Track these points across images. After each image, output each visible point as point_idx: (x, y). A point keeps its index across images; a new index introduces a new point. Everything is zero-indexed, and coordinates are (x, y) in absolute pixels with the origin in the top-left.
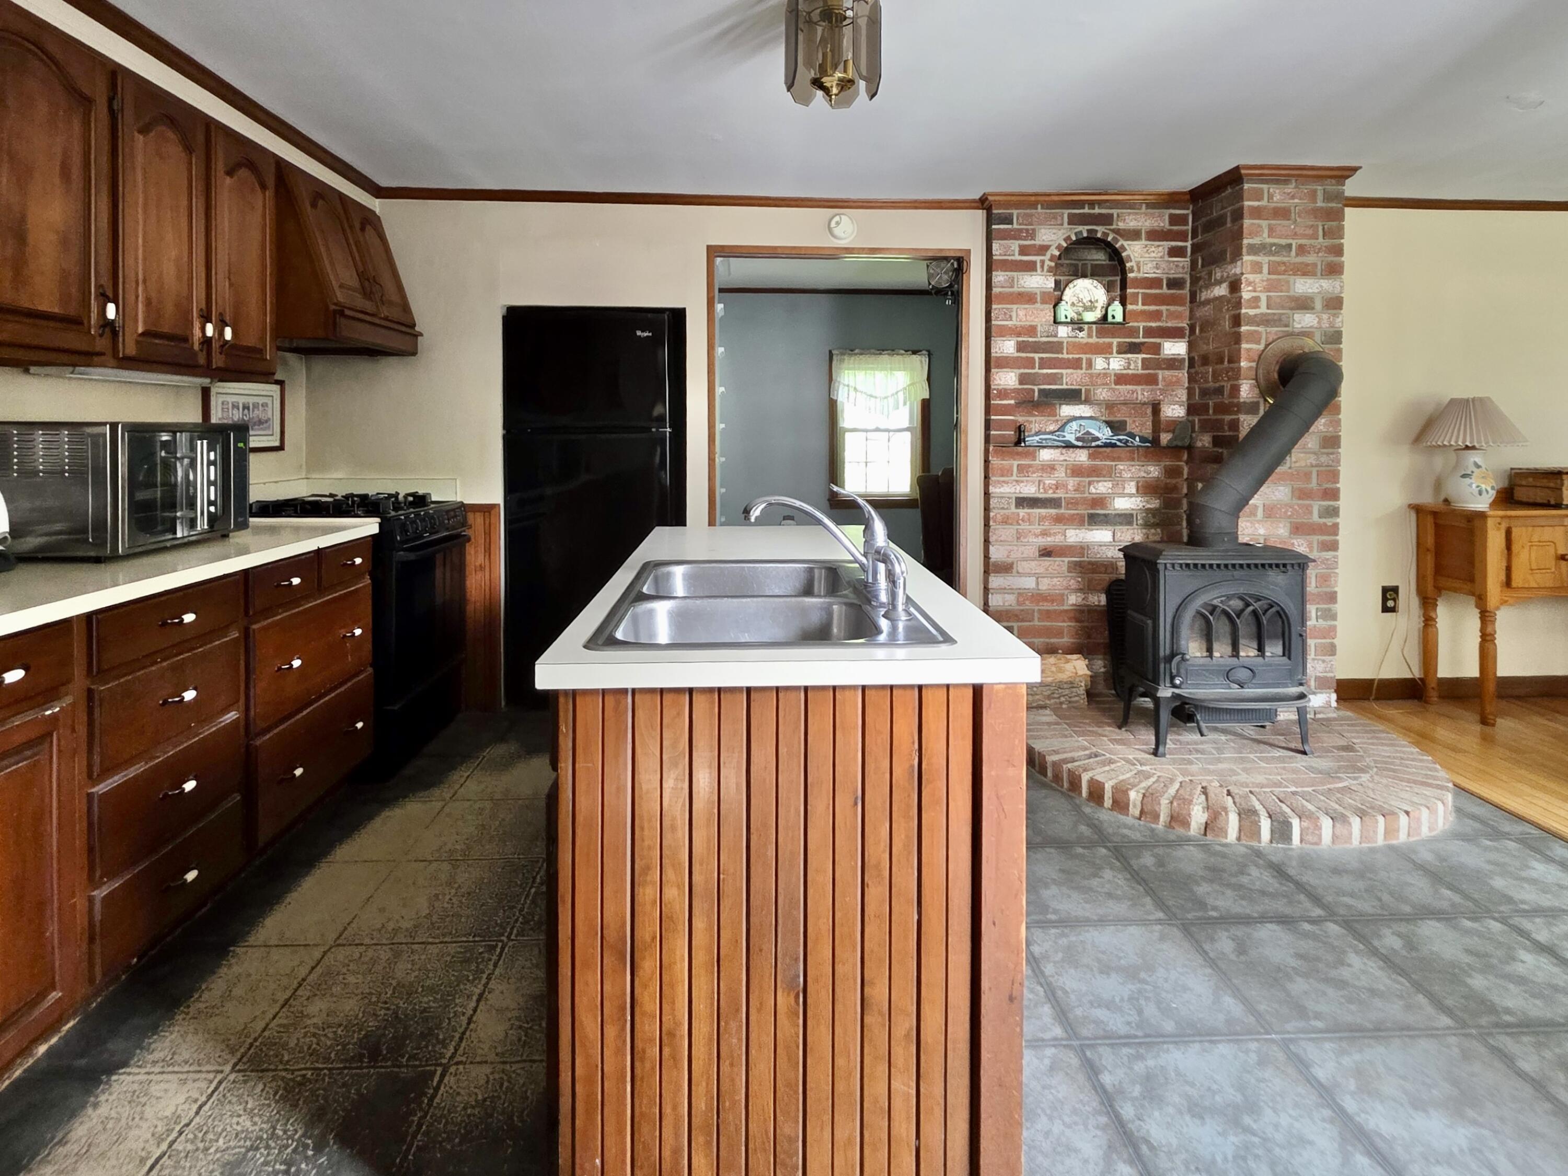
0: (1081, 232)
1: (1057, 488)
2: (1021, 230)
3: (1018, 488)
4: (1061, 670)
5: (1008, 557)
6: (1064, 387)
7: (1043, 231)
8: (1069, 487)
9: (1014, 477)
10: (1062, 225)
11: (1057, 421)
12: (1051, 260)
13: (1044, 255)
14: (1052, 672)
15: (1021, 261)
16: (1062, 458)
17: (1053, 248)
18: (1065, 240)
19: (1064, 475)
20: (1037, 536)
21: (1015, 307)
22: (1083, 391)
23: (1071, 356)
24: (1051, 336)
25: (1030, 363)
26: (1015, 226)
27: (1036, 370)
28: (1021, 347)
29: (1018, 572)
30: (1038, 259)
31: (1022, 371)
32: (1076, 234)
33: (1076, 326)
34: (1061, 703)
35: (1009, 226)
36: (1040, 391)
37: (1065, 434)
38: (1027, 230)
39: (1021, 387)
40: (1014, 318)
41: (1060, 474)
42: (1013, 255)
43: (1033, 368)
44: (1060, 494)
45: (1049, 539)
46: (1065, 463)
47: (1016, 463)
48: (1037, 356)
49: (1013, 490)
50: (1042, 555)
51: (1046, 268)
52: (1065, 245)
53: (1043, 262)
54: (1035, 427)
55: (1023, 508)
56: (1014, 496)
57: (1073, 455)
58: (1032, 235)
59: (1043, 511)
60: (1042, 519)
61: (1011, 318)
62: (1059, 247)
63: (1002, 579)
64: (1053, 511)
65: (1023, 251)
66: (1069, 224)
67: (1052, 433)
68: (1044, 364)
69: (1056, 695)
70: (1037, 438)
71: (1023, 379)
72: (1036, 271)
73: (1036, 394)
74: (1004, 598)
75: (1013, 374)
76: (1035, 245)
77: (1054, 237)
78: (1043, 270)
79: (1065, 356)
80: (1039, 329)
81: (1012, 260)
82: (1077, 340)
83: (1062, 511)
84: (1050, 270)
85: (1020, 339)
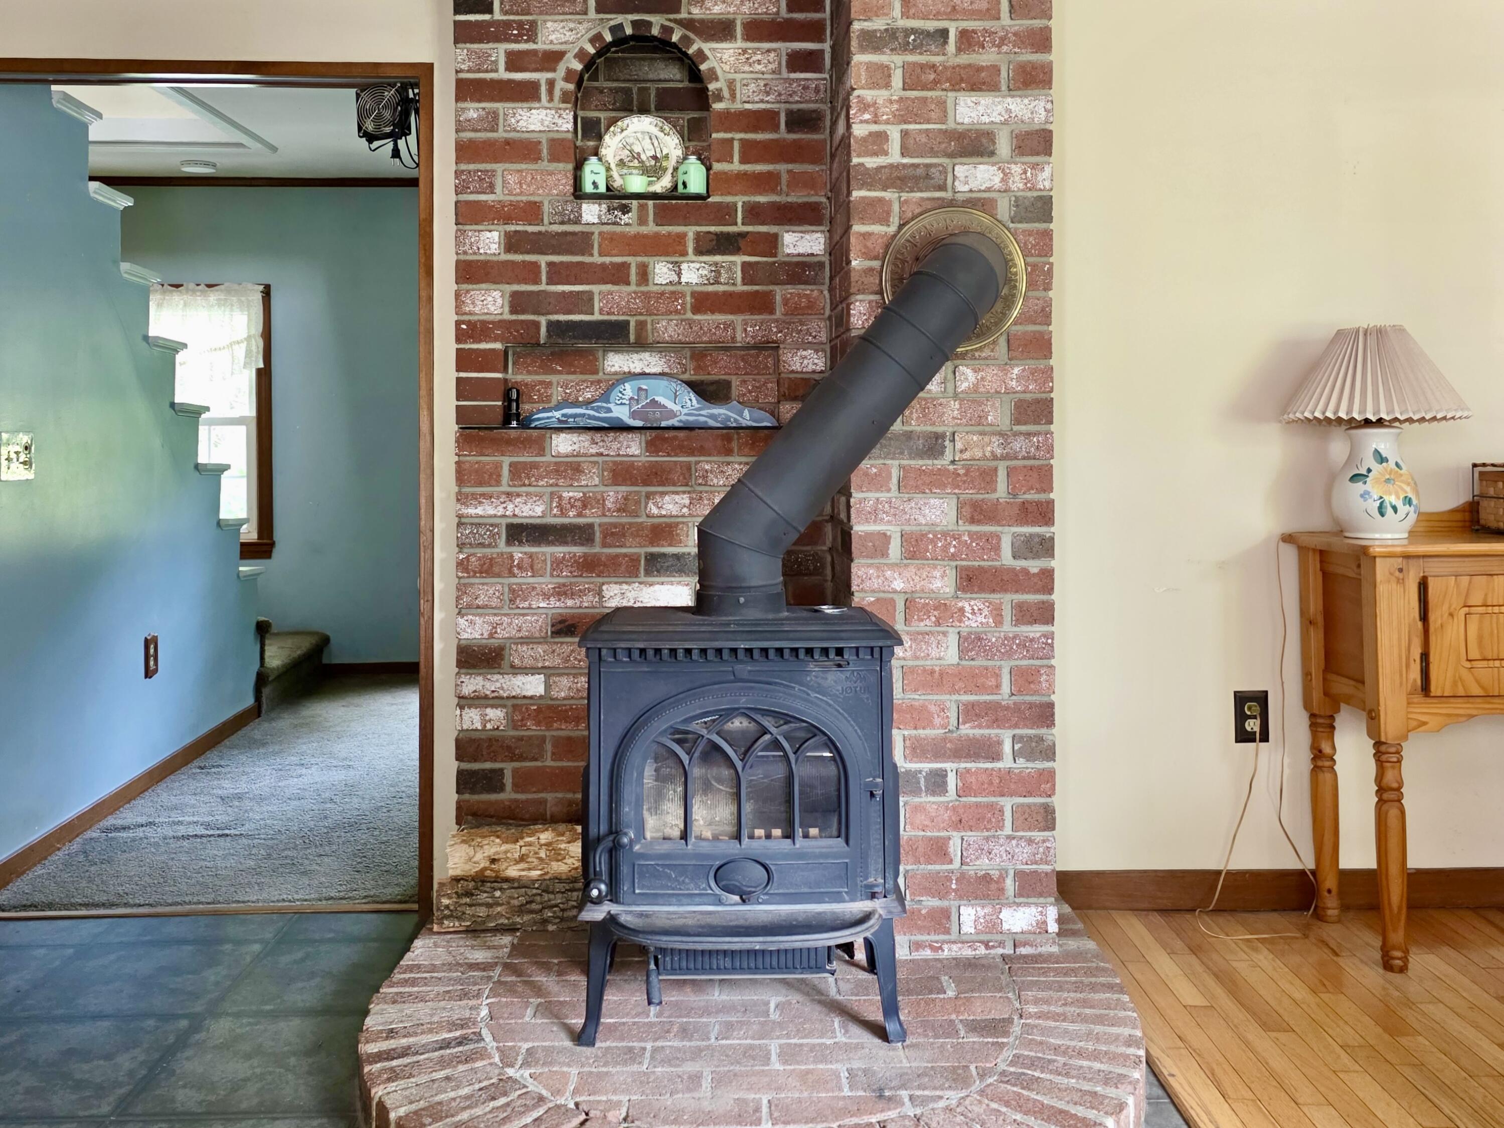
0: (620, 27)
1: (585, 506)
2: (508, 24)
3: (510, 507)
4: (559, 856)
5: (491, 636)
6: (597, 317)
7: (549, 24)
8: (609, 504)
9: (505, 488)
10: (586, 13)
11: (599, 382)
12: (567, 79)
13: (554, 70)
14: (540, 859)
15: (510, 81)
16: (593, 451)
17: (570, 56)
18: (592, 41)
19: (597, 480)
20: (546, 596)
21: (499, 167)
22: (632, 325)
23: (607, 260)
24: (569, 221)
25: (531, 273)
26: (498, 15)
27: (543, 287)
28: (512, 243)
29: (512, 667)
30: (542, 77)
31: (516, 287)
32: (613, 30)
33: (616, 202)
34: (545, 921)
35: (487, 17)
36: (550, 324)
37: (611, 406)
38: (520, 24)
39: (514, 317)
40: (498, 189)
41: (592, 480)
42: (496, 71)
43: (537, 281)
44: (591, 517)
45: (570, 603)
46: (600, 459)
47: (506, 461)
48: (542, 260)
49: (500, 511)
50: (557, 633)
51: (557, 93)
52: (592, 51)
53: (551, 84)
54: (557, 394)
55: (521, 543)
56: (504, 522)
57: (615, 445)
58: (530, 32)
59: (559, 550)
60: (558, 564)
61: (491, 189)
62: (581, 55)
63: (480, 679)
64: (578, 550)
65: (515, 62)
66: (598, 11)
67: (588, 403)
68: (557, 274)
69: (534, 906)
70: (558, 414)
71: (518, 303)
72: (539, 99)
73: (543, 330)
74: (483, 715)
75: (497, 294)
76: (534, 52)
77: (570, 36)
78: (551, 100)
79: (597, 259)
80: (546, 208)
81: (492, 80)
82: (618, 229)
83: (597, 549)
84: (565, 98)
85: (512, 228)
